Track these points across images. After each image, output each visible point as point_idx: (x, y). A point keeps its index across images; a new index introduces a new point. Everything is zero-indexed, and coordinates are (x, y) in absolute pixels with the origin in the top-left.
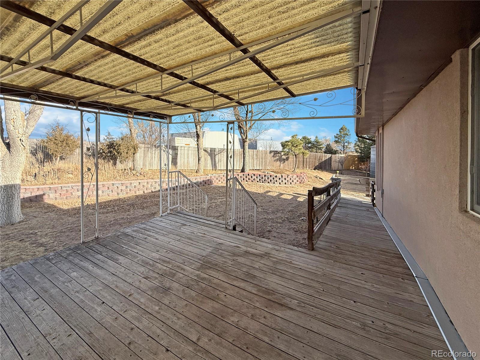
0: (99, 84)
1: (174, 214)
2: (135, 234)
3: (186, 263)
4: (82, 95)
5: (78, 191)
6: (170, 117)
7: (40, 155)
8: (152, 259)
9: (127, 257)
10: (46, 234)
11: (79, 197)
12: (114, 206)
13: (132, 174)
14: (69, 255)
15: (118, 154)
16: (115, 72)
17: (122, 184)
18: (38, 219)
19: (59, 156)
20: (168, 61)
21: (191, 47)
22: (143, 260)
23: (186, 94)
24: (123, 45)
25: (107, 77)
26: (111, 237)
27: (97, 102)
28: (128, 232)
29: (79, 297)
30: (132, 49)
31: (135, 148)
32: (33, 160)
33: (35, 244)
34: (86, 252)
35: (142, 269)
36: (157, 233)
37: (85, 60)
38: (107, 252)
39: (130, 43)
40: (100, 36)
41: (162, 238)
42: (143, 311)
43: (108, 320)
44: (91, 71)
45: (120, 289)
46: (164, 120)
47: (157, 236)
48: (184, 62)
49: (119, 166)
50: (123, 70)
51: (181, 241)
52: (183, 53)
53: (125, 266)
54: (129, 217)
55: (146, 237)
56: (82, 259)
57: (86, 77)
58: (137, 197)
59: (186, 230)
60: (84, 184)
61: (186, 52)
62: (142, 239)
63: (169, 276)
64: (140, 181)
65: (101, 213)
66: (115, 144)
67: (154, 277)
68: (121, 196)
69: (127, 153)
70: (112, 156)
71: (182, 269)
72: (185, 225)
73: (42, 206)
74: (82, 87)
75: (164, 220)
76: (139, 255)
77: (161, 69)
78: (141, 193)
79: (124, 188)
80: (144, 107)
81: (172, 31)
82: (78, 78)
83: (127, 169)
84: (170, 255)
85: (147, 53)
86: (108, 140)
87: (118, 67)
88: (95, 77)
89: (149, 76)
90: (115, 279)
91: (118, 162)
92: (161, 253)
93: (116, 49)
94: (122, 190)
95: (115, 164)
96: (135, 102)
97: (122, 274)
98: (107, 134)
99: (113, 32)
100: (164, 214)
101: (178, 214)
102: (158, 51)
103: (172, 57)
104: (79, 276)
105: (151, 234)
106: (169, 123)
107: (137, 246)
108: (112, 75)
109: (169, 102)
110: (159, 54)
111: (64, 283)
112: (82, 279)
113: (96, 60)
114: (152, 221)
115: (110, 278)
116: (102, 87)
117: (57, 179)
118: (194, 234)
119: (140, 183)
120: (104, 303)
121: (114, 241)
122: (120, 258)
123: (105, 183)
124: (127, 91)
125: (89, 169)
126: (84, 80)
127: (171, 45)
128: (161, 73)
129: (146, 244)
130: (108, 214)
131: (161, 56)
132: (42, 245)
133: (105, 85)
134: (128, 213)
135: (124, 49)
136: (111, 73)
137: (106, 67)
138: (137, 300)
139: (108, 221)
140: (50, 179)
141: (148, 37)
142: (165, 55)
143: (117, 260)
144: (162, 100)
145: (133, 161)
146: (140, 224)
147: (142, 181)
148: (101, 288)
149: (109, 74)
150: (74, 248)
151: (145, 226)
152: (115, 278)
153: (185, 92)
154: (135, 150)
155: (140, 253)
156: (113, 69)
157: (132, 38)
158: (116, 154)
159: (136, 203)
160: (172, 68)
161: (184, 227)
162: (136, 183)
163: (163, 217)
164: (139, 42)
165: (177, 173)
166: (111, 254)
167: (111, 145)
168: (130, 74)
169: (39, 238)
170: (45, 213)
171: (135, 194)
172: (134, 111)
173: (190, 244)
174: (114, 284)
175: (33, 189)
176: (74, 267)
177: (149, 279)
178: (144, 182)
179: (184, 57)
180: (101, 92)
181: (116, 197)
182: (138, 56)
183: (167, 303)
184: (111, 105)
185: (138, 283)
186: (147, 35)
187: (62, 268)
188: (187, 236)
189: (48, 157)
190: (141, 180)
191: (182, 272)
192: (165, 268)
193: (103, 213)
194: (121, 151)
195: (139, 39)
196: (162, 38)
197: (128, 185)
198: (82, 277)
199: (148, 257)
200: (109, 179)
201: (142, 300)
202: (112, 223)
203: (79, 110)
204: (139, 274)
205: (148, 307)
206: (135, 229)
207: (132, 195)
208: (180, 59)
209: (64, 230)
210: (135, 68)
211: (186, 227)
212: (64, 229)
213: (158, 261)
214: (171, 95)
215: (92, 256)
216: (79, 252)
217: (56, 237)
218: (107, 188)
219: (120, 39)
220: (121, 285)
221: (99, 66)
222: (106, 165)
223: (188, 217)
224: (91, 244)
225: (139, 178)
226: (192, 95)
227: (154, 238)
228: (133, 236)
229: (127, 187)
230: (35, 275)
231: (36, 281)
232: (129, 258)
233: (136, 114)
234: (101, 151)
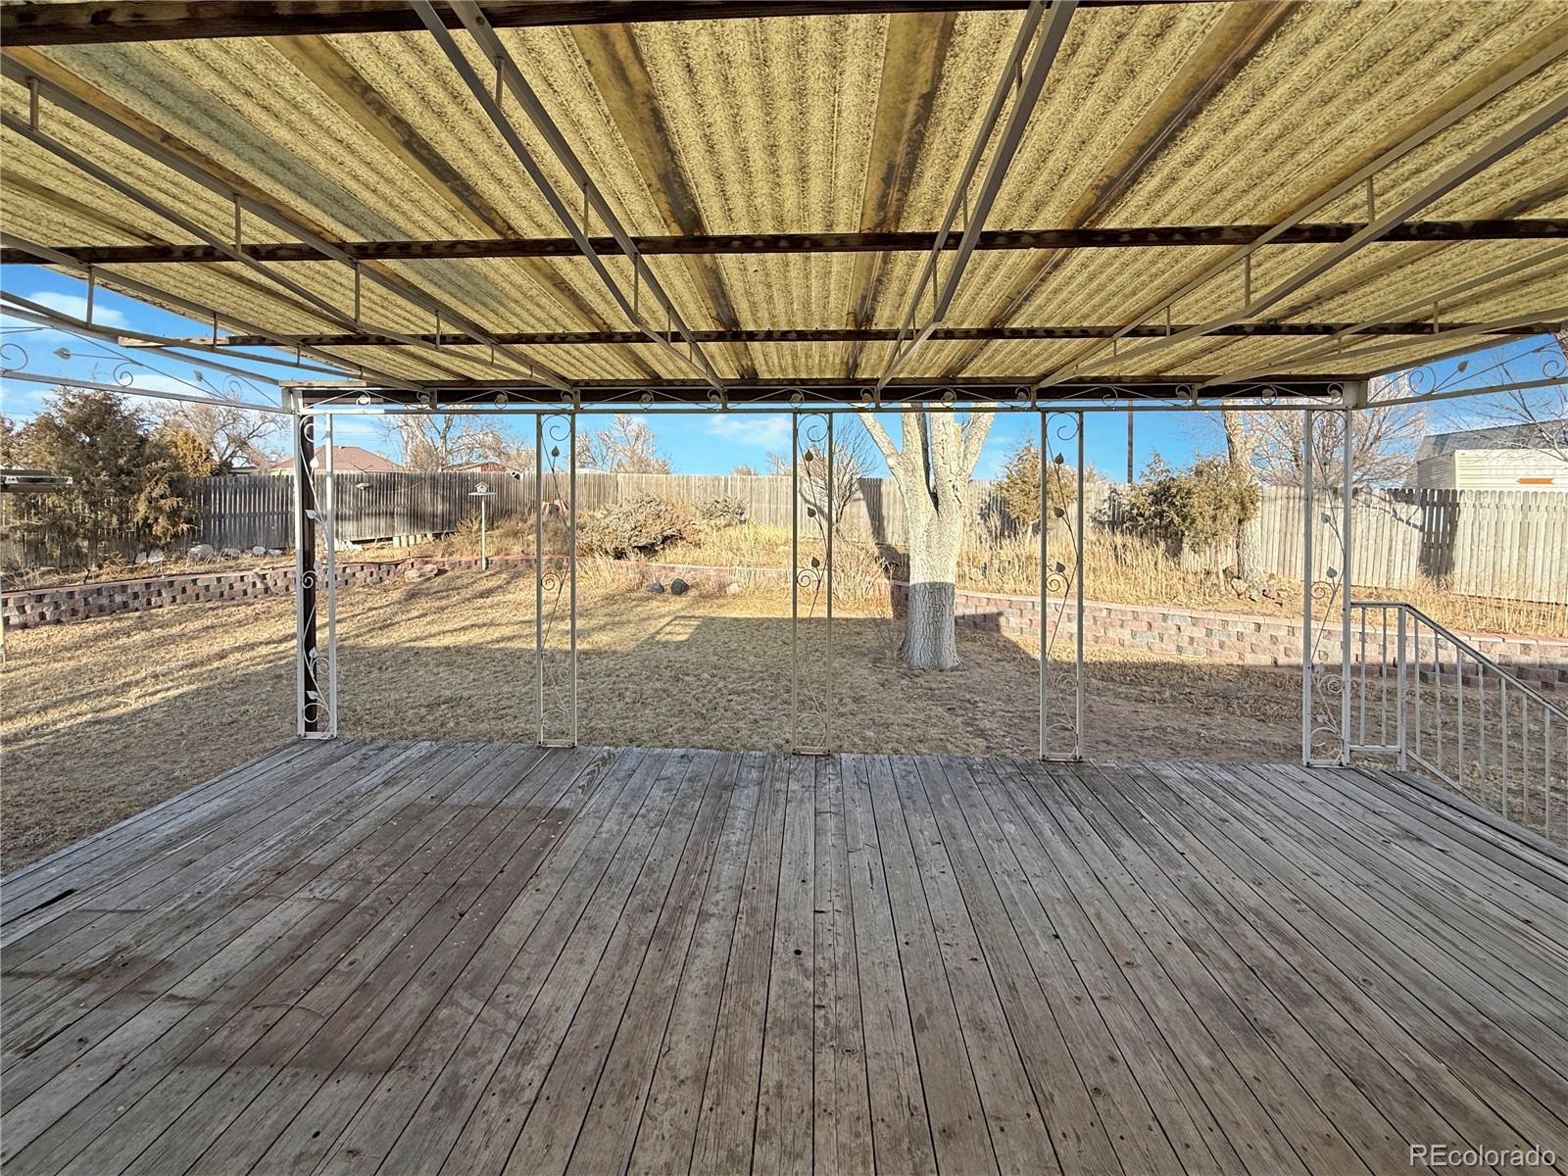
0: (1068, 334)
1: (1370, 778)
2: (1188, 790)
3: (1373, 990)
4: (1042, 369)
5: (1070, 620)
6: (1360, 380)
7: (995, 520)
8: (1228, 897)
9: (1147, 850)
10: (993, 713)
11: (1070, 639)
12: (1162, 685)
13: (1234, 592)
14: (1010, 777)
15: (1184, 521)
16: (1098, 291)
17: (1195, 621)
18: (983, 671)
19: (1031, 523)
20: (1265, 198)
21: (1344, 110)
22: (1194, 885)
23: (1407, 282)
24: (1096, 215)
25: (1086, 309)
26: (1116, 773)
27: (1081, 380)
28: (1166, 777)
29: (1008, 889)
30: (1125, 214)
31: (1245, 504)
32: (981, 530)
33: (972, 726)
34: (1046, 786)
35: (1187, 912)
36: (1272, 819)
37: (1019, 288)
38: (1095, 809)
39: (1113, 203)
40: (1031, 220)
41: (1286, 843)
42: (1157, 1036)
43: (1059, 987)
44: (1040, 307)
45: (1104, 928)
46: (1329, 400)
47: (1269, 831)
48: (1333, 175)
49: (1190, 560)
50: (1119, 280)
51: (1376, 894)
52: (1317, 146)
53: (1134, 875)
54: (1204, 732)
55: (1225, 815)
56: (1035, 799)
57: (1036, 324)
58: (1246, 672)
59: (1420, 863)
60: (1085, 603)
61: (1328, 137)
62: (1208, 815)
63: (1280, 990)
64: (1260, 620)
65: (1122, 696)
66: (1174, 490)
67: (1221, 959)
68: (1189, 658)
69: (1214, 518)
70: (1166, 527)
71: (1347, 1000)
72: (1419, 839)
73: (993, 641)
74: (1034, 352)
75: (1316, 786)
76: (1184, 862)
77: (1239, 236)
78: (1263, 663)
79: (1199, 633)
80: (1231, 366)
81: (1238, 102)
82: (1016, 334)
83: (1215, 570)
84: (1307, 922)
85: (1173, 207)
86: (1152, 477)
87: (1104, 276)
88: (1056, 319)
89: (1208, 271)
90: (1100, 896)
91: (1186, 548)
92: (1270, 895)
93: (1079, 236)
94: (1192, 639)
95: (1175, 552)
96: (1193, 357)
97: (1121, 893)
98: (1151, 459)
99: (1059, 196)
100: (1320, 762)
101: (1394, 784)
102: (1211, 184)
103: (1276, 179)
104: (1018, 837)
105: (1248, 814)
106: (1356, 407)
107: (1187, 834)
108: (1097, 300)
109: (1328, 330)
110: (1216, 192)
111: (987, 836)
112: (1024, 847)
113: (1042, 280)
114: (1265, 772)
115: (1086, 882)
116: (1078, 341)
117: (1025, 583)
118: (1462, 895)
119: (1258, 626)
120: (1057, 937)
121: (1119, 786)
122: (1127, 842)
123: (1139, 609)
124: (1152, 332)
125: (1061, 568)
126: (1031, 333)
127: (1253, 145)
128: (1246, 249)
129: (1219, 841)
130: (1142, 705)
131: (1228, 194)
132: (981, 733)
133: (1084, 333)
134: (1204, 719)
135: (1100, 226)
136: (1090, 296)
137: (1073, 286)
138: (1147, 991)
139: (1137, 724)
140: (1012, 581)
141: (1159, 162)
142: (1242, 184)
143: (1118, 845)
144: (1295, 330)
145: (1237, 547)
146: (1216, 768)
147: (1268, 620)
148: (1060, 896)
149: (1084, 302)
150: (1021, 765)
151: (1230, 778)
152: (1099, 892)
153: (1399, 275)
154: (1244, 508)
155: (1193, 859)
156: (1094, 285)
157: (1112, 189)
158: (1177, 520)
159: (1239, 695)
160: (1291, 213)
161: (1407, 844)
162: (1243, 624)
163: (1313, 772)
164: (1136, 188)
165: (1392, 612)
166: (1103, 818)
167: (1162, 495)
168: (1144, 285)
169: (980, 716)
170: (998, 660)
171: (1241, 663)
172: (1199, 386)
173: (1418, 924)
174: (1093, 905)
175: (979, 599)
176: (1012, 810)
177: (1200, 955)
178: (1279, 627)
179: (1331, 158)
180: (1083, 352)
181: (1172, 657)
182: (1149, 225)
183: (1249, 1073)
184: (1119, 379)
185: (1159, 945)
186: (1153, 158)
187: (990, 800)
188: (1416, 888)
189: (1010, 526)
190: (1265, 615)
191: (1346, 1010)
192: (1271, 954)
193: (1127, 698)
194: (1193, 511)
195: (1134, 180)
196: (1208, 143)
197: (1216, 627)
198: (1024, 844)
199: (1216, 886)
200: (1152, 599)
201: (1162, 1002)
202: (1147, 734)
203: (1039, 410)
204: (1172, 920)
205: (1175, 1037)
206: (1194, 775)
207: (1228, 661)
208: (1313, 170)
209: (1027, 715)
210: (1153, 263)
211: (1423, 851)
212: (1029, 711)
213: (1252, 918)
214: (1332, 304)
215: (1056, 802)
216: (1031, 779)
217: (1010, 725)
218: (1145, 624)
219: (1083, 205)
220: (1113, 920)
221: (1056, 291)
222: (1147, 555)
223: (1446, 812)
224: (1061, 772)
225: (1256, 608)
226: (1446, 277)
227: (1256, 831)
228: (1183, 796)
229: (1209, 633)
230: (944, 793)
231: (942, 806)
232: (1151, 854)
233: (1204, 393)
234: (1135, 511)
